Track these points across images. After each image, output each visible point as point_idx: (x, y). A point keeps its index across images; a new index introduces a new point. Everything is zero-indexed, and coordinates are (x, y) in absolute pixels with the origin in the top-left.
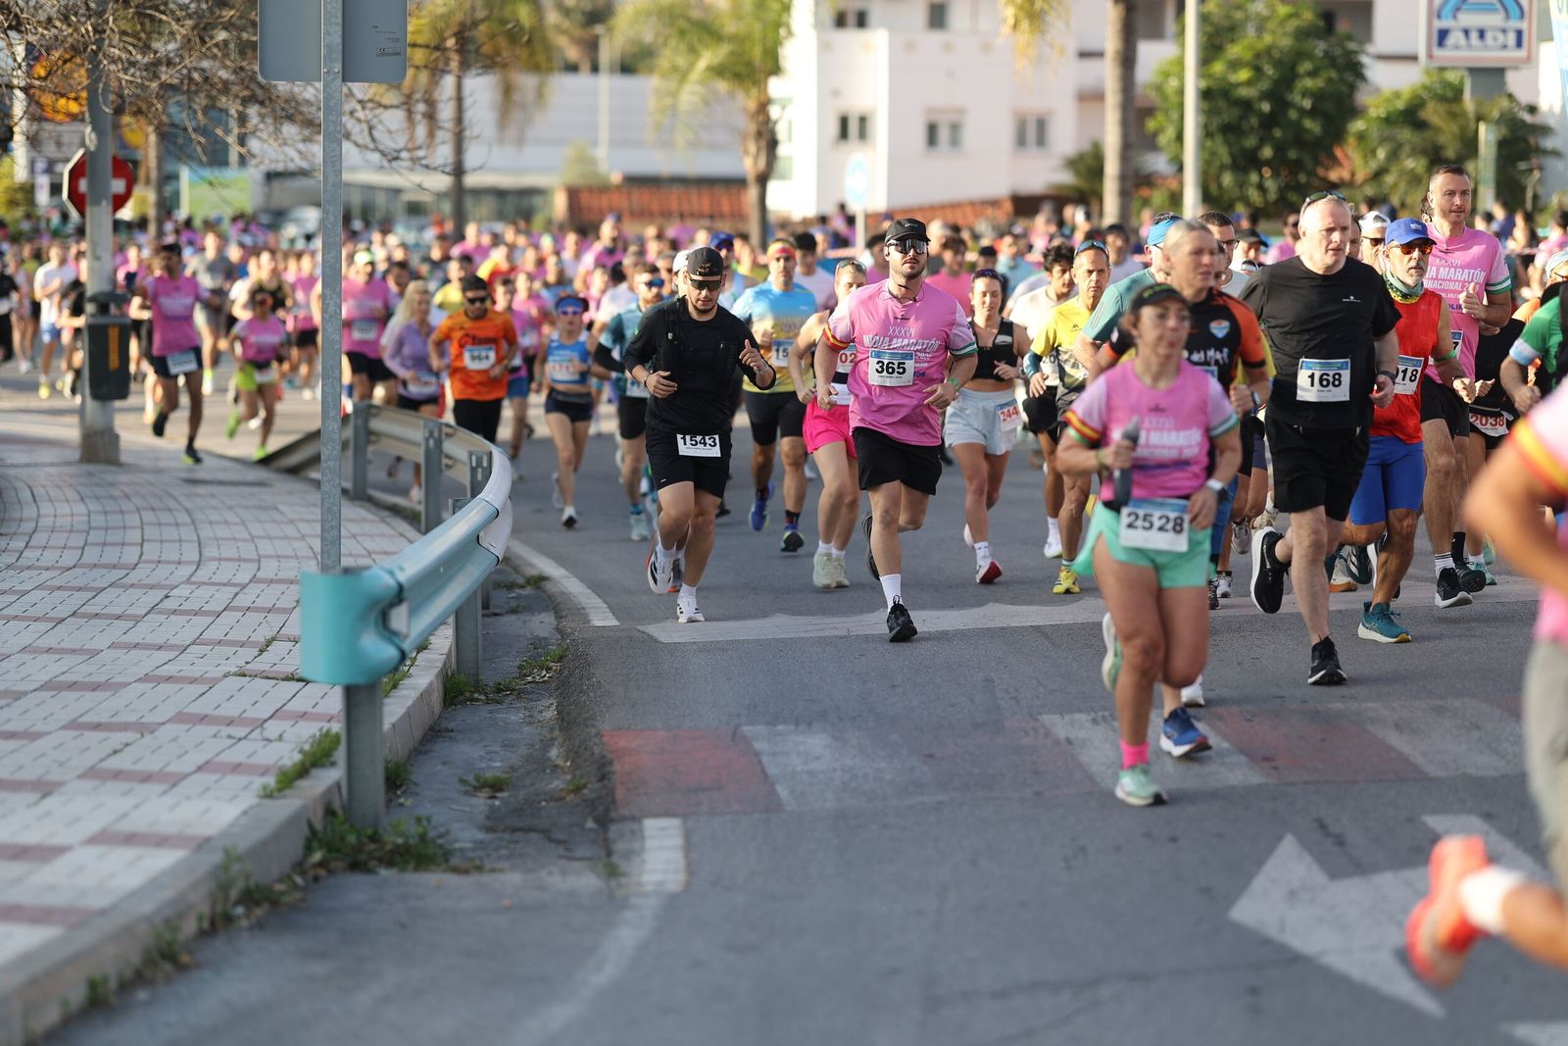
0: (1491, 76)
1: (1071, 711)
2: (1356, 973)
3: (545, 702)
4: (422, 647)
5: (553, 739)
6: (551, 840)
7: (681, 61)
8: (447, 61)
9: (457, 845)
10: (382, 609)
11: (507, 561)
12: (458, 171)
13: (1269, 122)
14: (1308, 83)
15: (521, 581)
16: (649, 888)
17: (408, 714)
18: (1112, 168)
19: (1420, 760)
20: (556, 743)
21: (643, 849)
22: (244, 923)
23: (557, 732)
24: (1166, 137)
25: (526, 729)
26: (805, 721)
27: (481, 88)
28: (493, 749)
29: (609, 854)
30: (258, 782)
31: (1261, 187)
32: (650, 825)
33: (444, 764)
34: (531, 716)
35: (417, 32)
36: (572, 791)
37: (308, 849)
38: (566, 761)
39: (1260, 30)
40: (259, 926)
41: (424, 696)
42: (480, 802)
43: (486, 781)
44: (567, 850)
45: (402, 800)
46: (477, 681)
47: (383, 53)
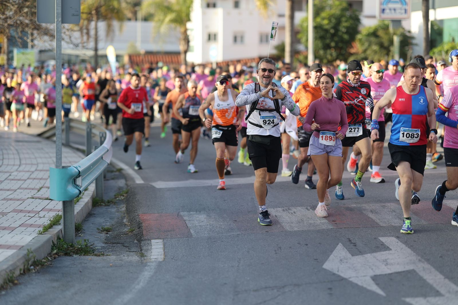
0: (397, 22)
1: (276, 207)
2: (360, 283)
3: (122, 206)
4: (86, 189)
5: (125, 216)
6: (124, 246)
7: (161, 17)
8: (92, 17)
9: (96, 248)
10: (74, 179)
11: (111, 164)
12: (96, 50)
13: (333, 35)
14: (345, 24)
15: (115, 170)
16: (154, 260)
17: (82, 209)
18: (288, 49)
19: (378, 221)
20: (126, 218)
21: (151, 249)
22: (34, 271)
23: (126, 215)
24: (303, 40)
25: (117, 213)
26: (199, 211)
27: (102, 25)
28: (107, 219)
29: (141, 250)
30: (38, 230)
31: (331, 55)
32: (153, 241)
33: (93, 224)
34: (118, 210)
35: (84, 9)
36: (130, 232)
37: (52, 249)
38: (128, 223)
39: (331, 9)
40: (38, 272)
41: (87, 204)
42: (103, 235)
43: (105, 229)
44: (129, 249)
45: (80, 235)
46: (102, 200)
47: (73, 15)
